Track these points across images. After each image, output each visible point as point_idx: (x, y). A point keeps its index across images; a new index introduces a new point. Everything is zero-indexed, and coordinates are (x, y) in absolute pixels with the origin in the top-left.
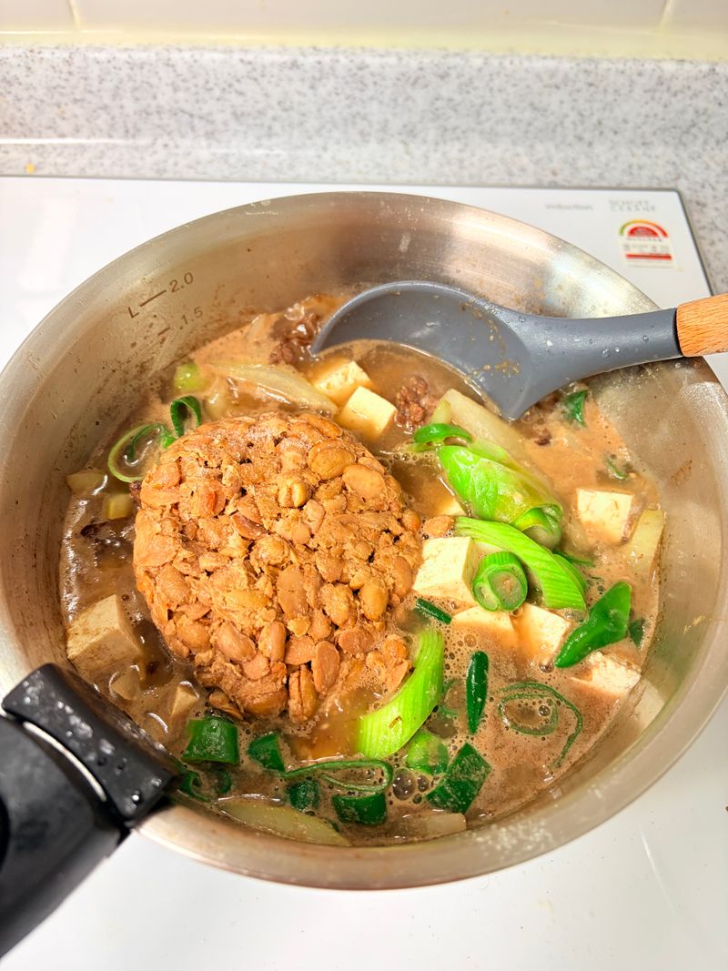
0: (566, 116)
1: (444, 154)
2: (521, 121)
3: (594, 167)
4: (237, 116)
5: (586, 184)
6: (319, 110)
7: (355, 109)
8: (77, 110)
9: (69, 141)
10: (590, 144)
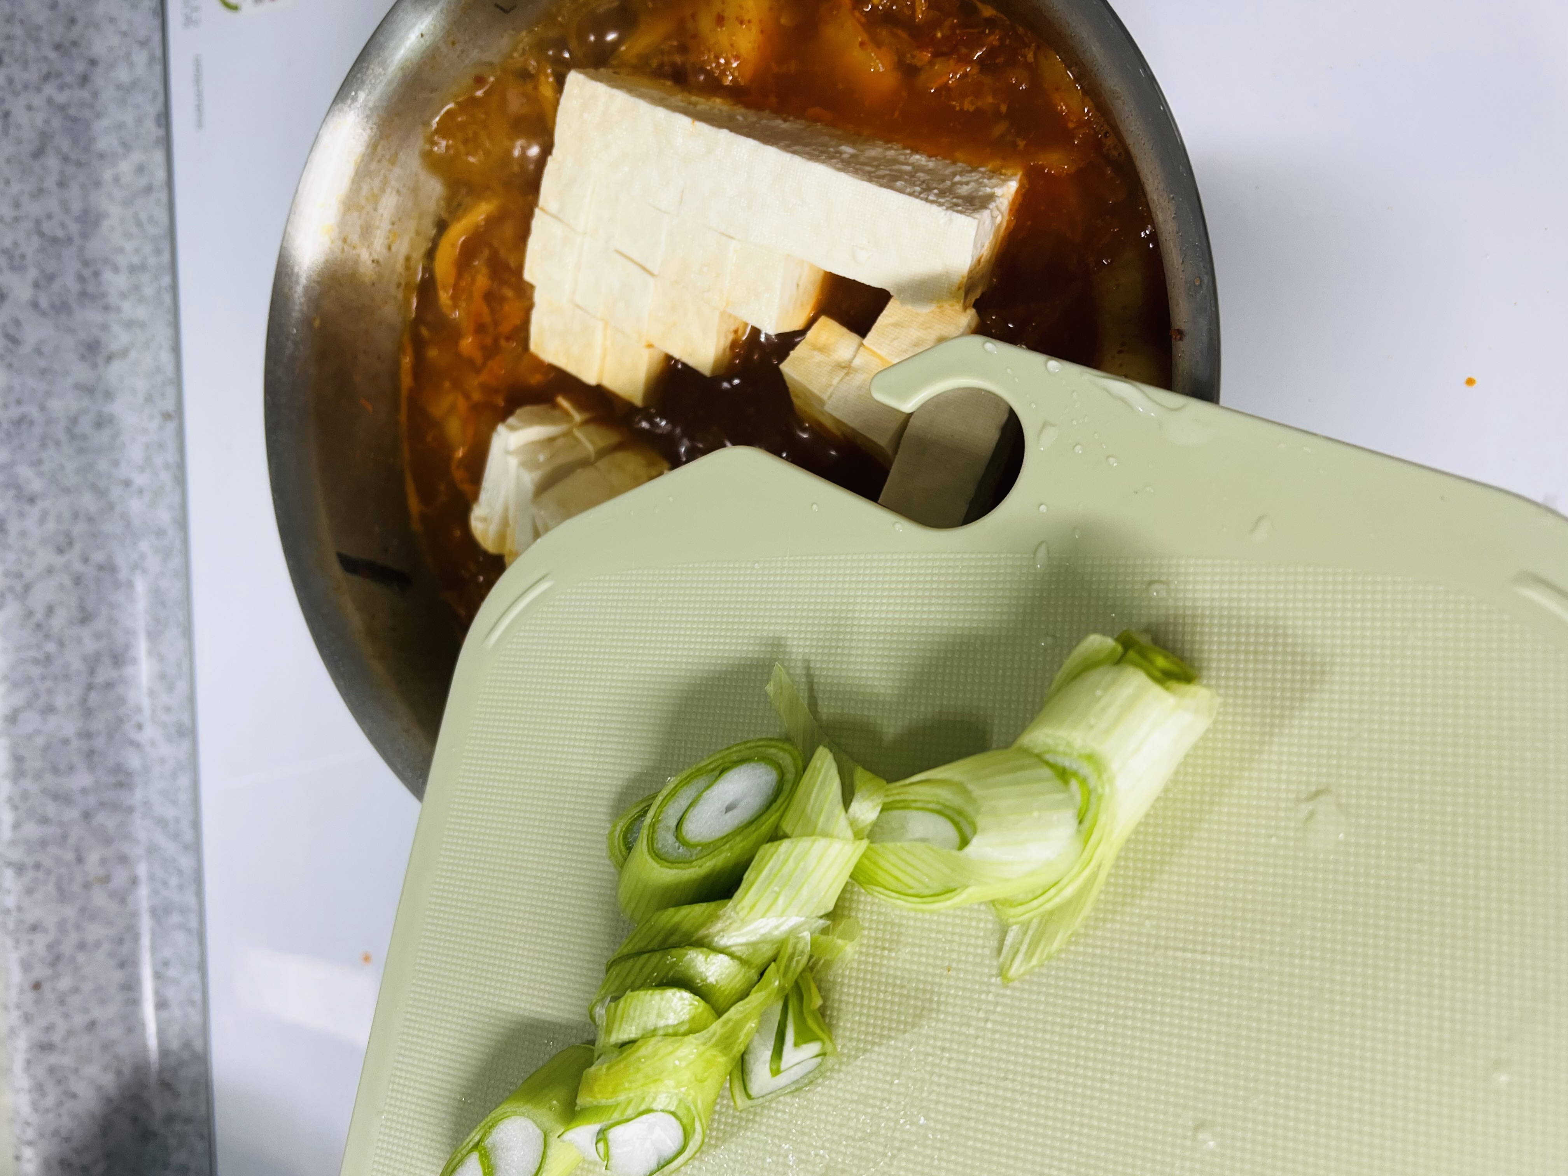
0: (50, 101)
1: (123, 296)
2: (62, 173)
3: (128, 54)
4: (85, 618)
5: (158, 68)
6: (67, 491)
7: (62, 436)
8: (93, 858)
9: (142, 870)
10: (93, 62)
